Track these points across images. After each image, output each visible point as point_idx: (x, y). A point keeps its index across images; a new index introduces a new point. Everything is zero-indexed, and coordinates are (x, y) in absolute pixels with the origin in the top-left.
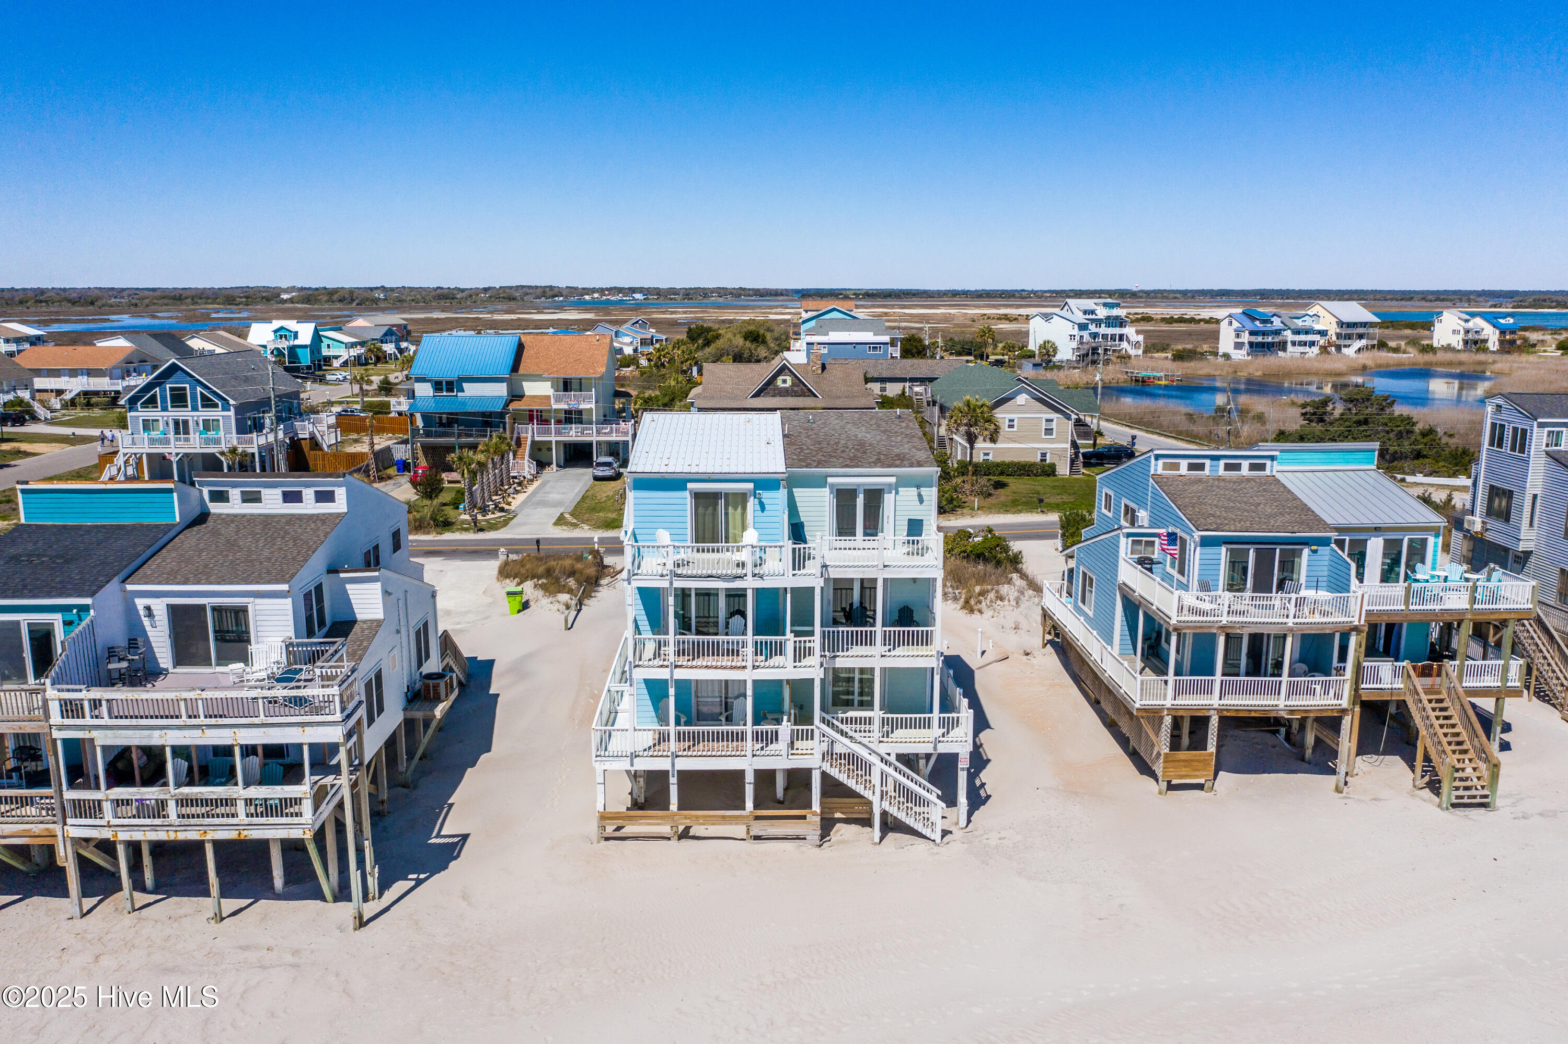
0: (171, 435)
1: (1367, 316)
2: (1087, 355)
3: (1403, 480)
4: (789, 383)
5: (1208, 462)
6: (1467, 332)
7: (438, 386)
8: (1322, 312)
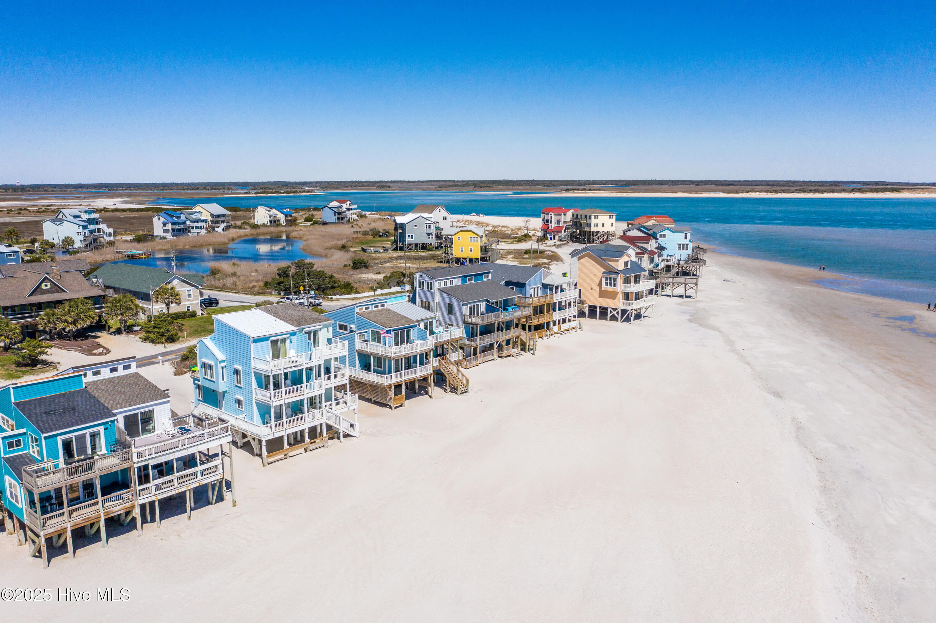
1: (222, 211)
2: (91, 243)
3: (332, 298)
5: (370, 306)
6: (270, 216)
8: (202, 210)
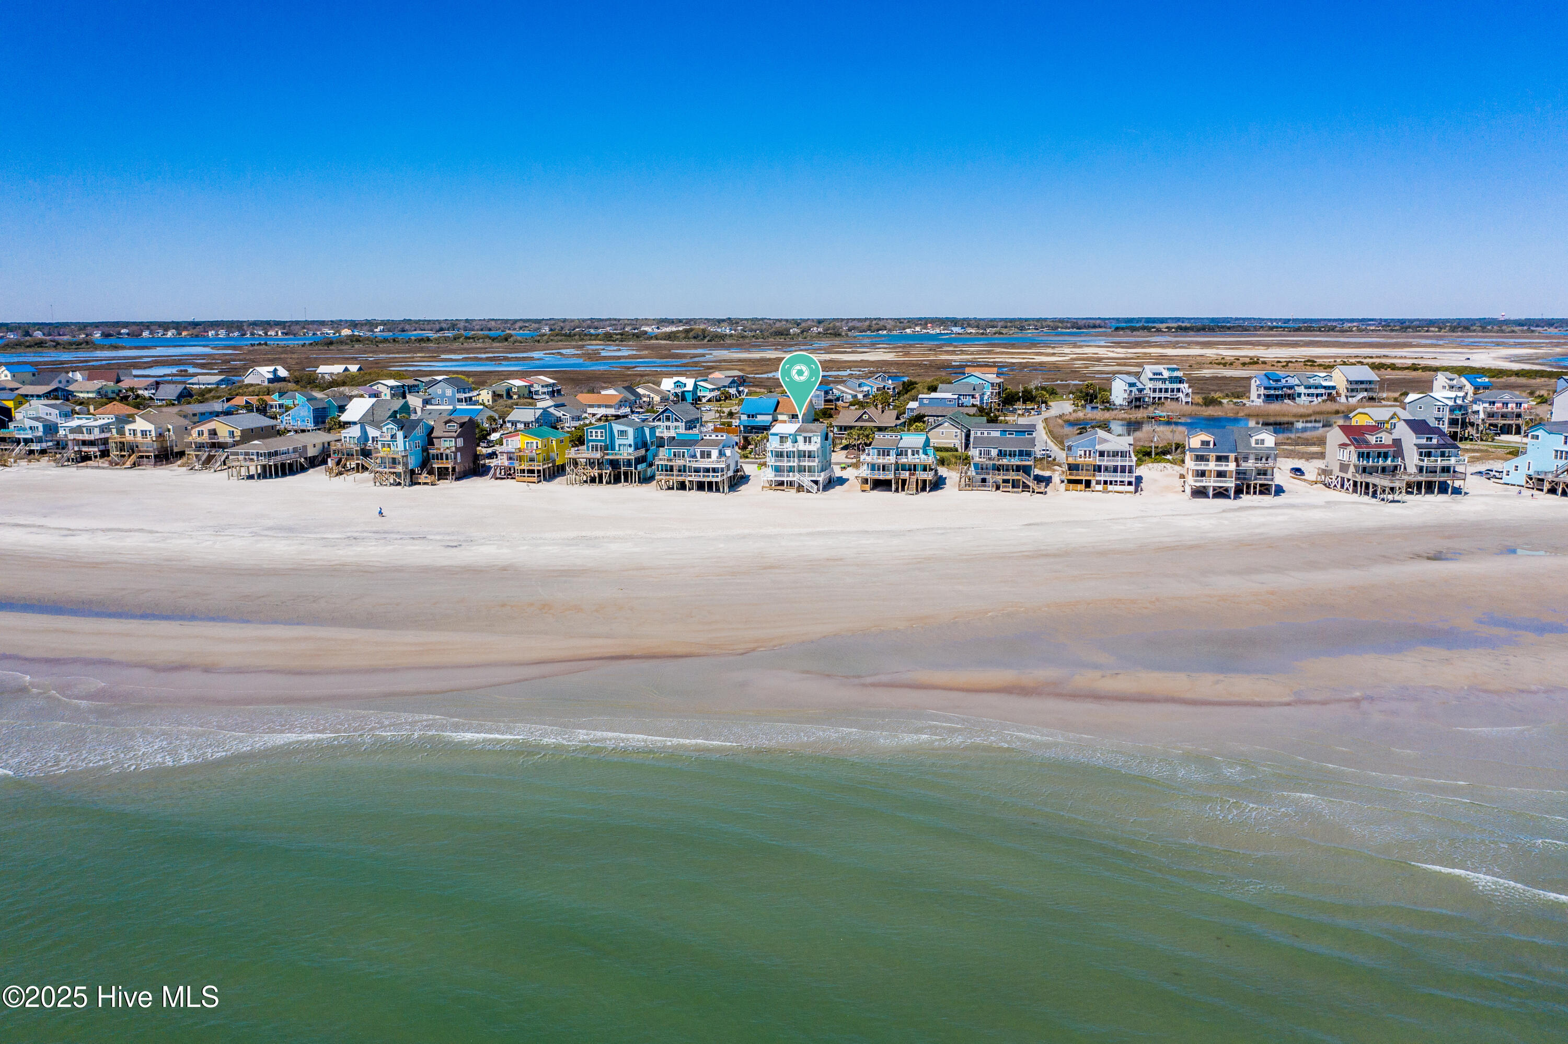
0: (665, 430)
1: (1372, 377)
4: (867, 417)
6: (1452, 387)
7: (749, 416)
8: (1333, 375)
